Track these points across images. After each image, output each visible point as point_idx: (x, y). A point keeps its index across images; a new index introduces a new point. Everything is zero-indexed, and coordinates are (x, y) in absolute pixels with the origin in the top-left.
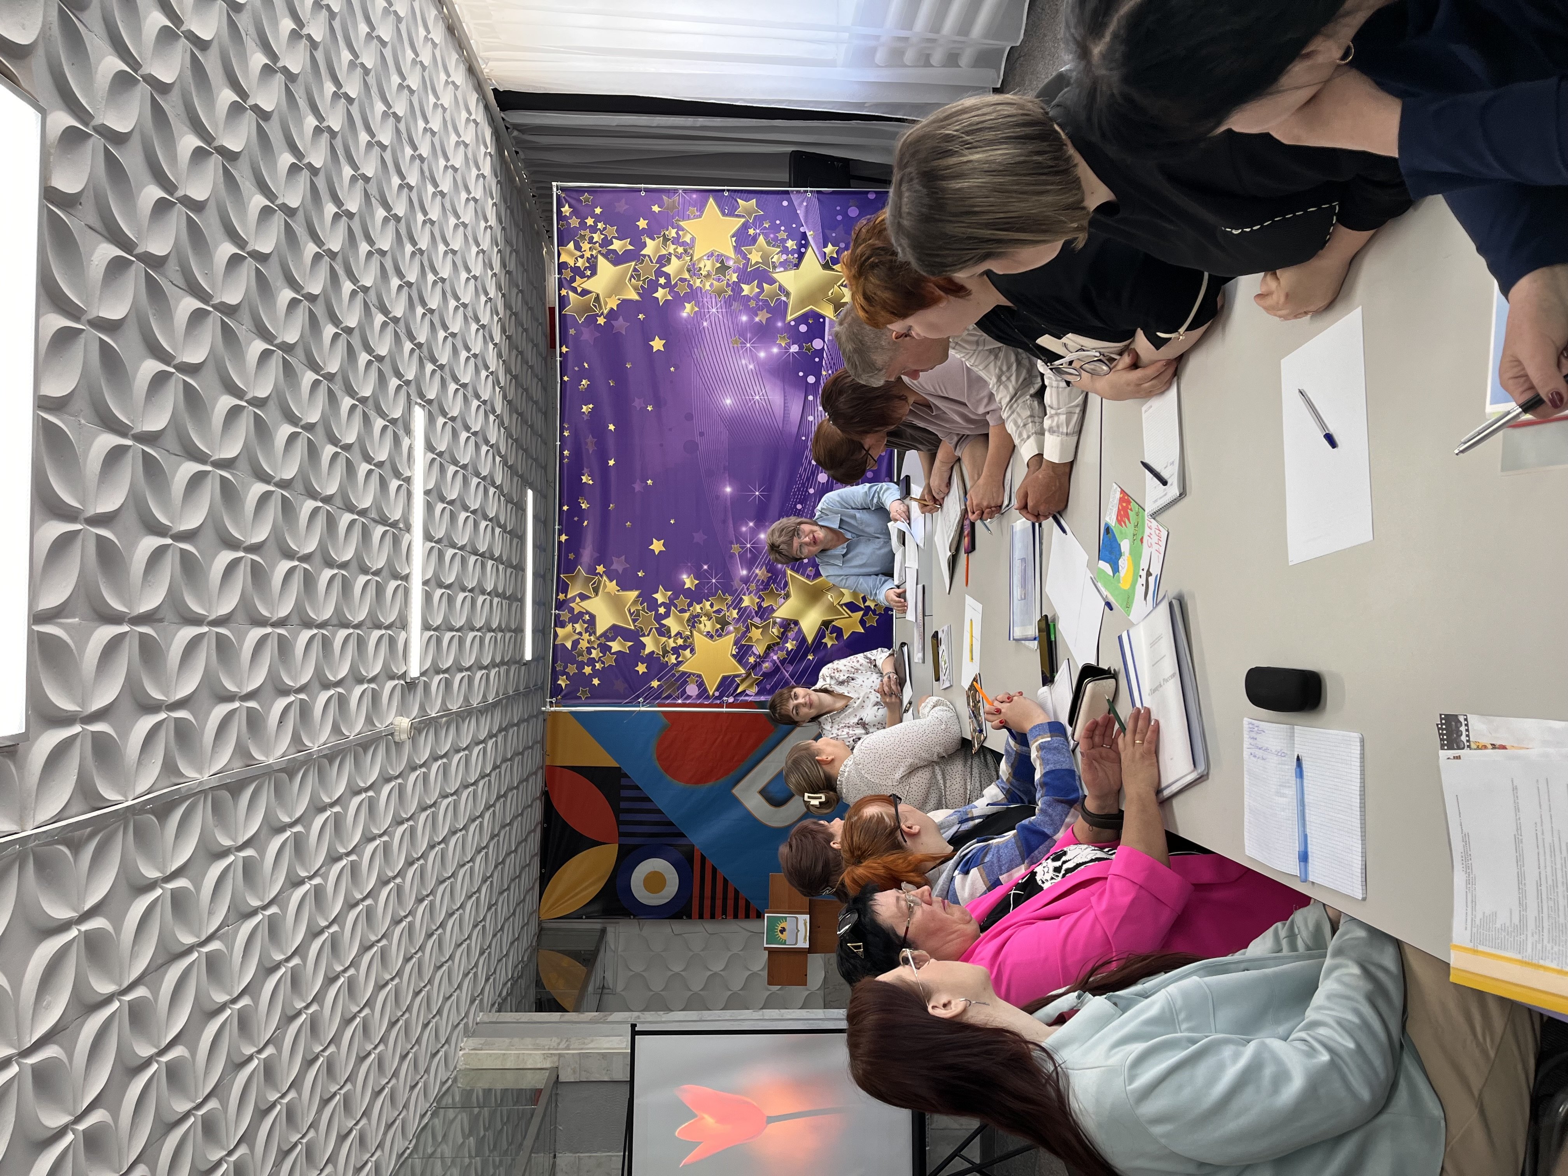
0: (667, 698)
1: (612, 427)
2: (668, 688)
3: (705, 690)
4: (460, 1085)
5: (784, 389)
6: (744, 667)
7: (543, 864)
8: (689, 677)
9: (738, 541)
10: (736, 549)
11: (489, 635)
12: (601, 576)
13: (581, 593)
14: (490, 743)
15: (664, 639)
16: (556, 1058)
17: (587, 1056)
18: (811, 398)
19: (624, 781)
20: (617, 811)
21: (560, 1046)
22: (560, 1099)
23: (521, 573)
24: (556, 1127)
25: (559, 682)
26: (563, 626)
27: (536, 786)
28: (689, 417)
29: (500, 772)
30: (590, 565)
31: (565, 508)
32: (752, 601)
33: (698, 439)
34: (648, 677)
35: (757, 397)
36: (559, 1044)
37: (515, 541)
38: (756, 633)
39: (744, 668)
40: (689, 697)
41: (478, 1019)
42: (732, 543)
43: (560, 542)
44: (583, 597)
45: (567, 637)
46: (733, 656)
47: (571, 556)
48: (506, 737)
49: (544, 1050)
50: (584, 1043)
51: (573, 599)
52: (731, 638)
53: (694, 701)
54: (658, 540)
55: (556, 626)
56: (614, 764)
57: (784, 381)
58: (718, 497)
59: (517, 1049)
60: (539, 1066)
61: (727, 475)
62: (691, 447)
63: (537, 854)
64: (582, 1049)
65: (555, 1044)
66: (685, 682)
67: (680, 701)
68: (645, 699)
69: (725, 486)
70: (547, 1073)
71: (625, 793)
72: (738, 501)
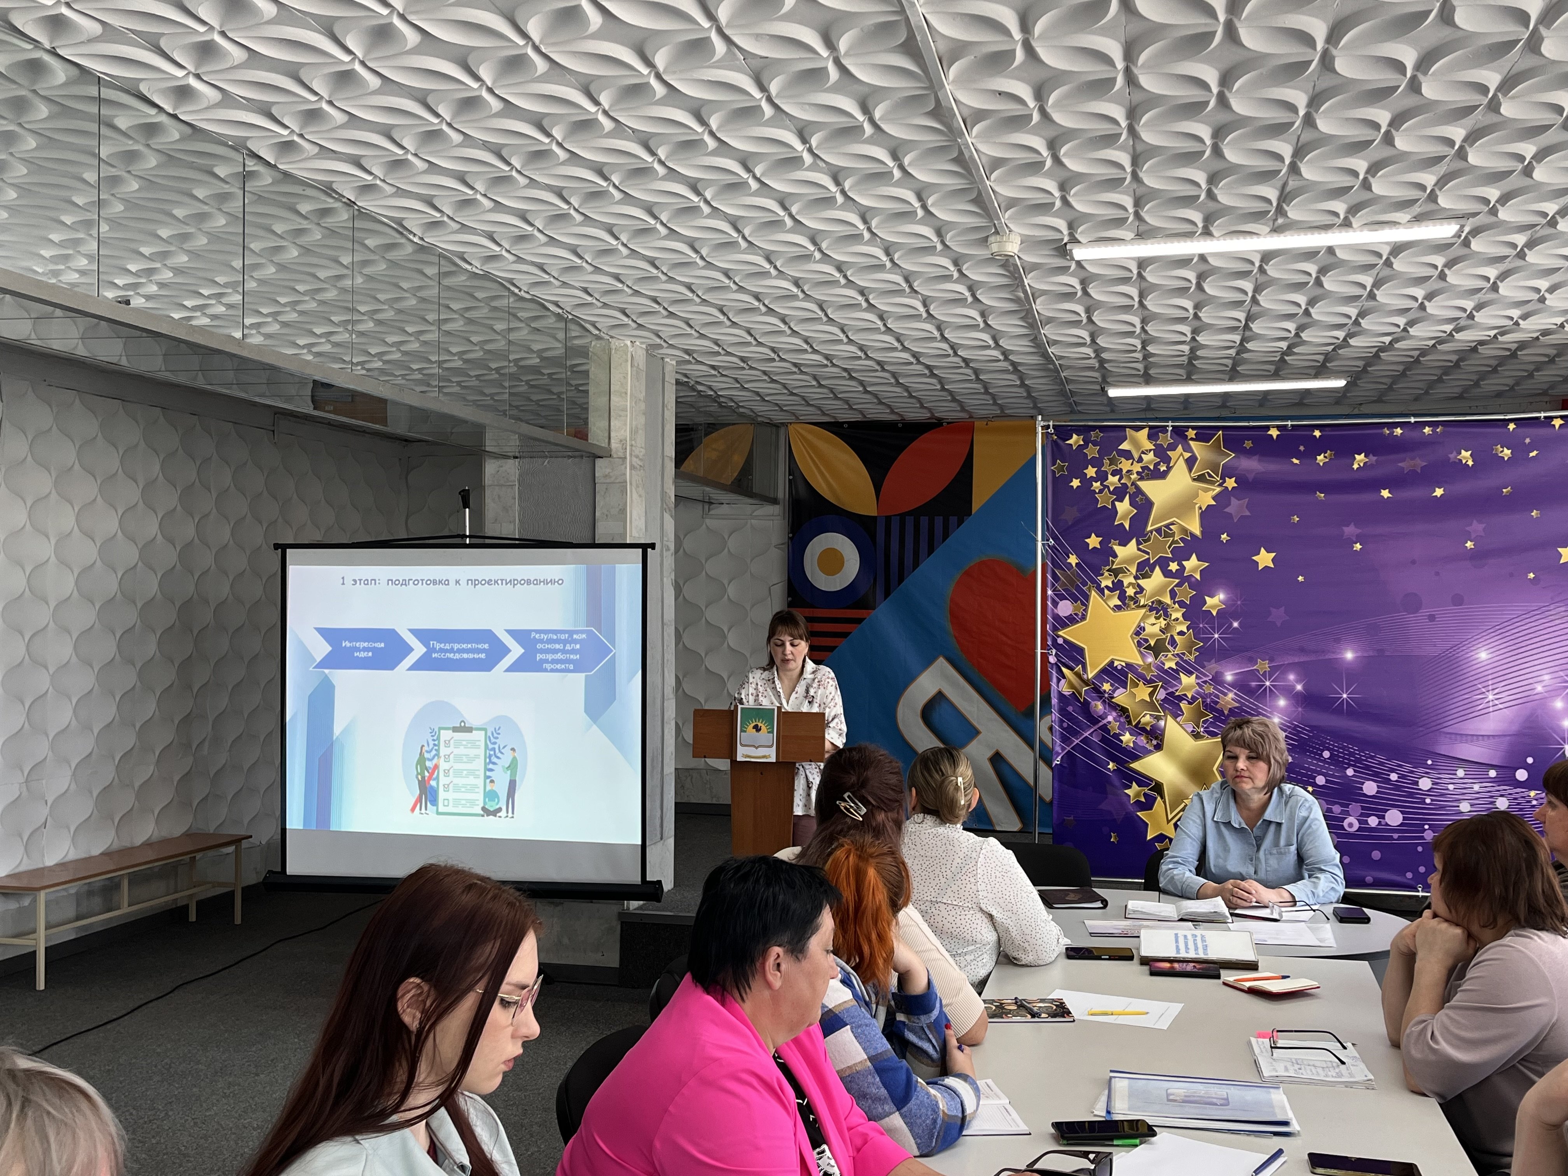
0: (1054, 576)
1: (1439, 492)
2: (1067, 577)
3: (1064, 625)
4: (593, 343)
5: (1505, 736)
6: (1098, 676)
7: (853, 425)
8: (1083, 604)
9: (1273, 669)
10: (1263, 666)
11: (1138, 343)
12: (1220, 485)
13: (1196, 459)
14: (996, 353)
15: (1133, 570)
16: (621, 455)
17: (624, 491)
18: (1493, 773)
19: (953, 520)
20: (916, 513)
21: (634, 459)
22: (577, 460)
23: (1227, 377)
24: (546, 457)
25: (1075, 436)
26: (1150, 437)
27: (946, 410)
28: (1458, 600)
29: (961, 367)
30: (1236, 468)
31: (1317, 433)
32: (1188, 688)
33: (1425, 612)
34: (1082, 550)
35: (1491, 697)
36: (637, 457)
37: (1272, 368)
38: (1143, 692)
39: (1095, 677)
40: (1055, 604)
41: (668, 360)
42: (1271, 660)
43: (1268, 428)
44: (1190, 463)
45: (1136, 443)
46: (1111, 663)
47: (1248, 444)
48: (1006, 371)
49: (631, 439)
50: (637, 486)
51: (1187, 449)
52: (1135, 658)
53: (1049, 611)
54: (1273, 560)
55: (1151, 427)
56: (975, 507)
57: (1518, 735)
58: (1338, 641)
59: (632, 407)
60: (612, 434)
61: (1371, 653)
62: (1413, 604)
63: (865, 417)
64: (631, 484)
65: (637, 451)
66: (1075, 599)
67: (1050, 592)
68: (1053, 548)
69: (1355, 650)
70: (604, 444)
71: (939, 521)
72: (1334, 669)
